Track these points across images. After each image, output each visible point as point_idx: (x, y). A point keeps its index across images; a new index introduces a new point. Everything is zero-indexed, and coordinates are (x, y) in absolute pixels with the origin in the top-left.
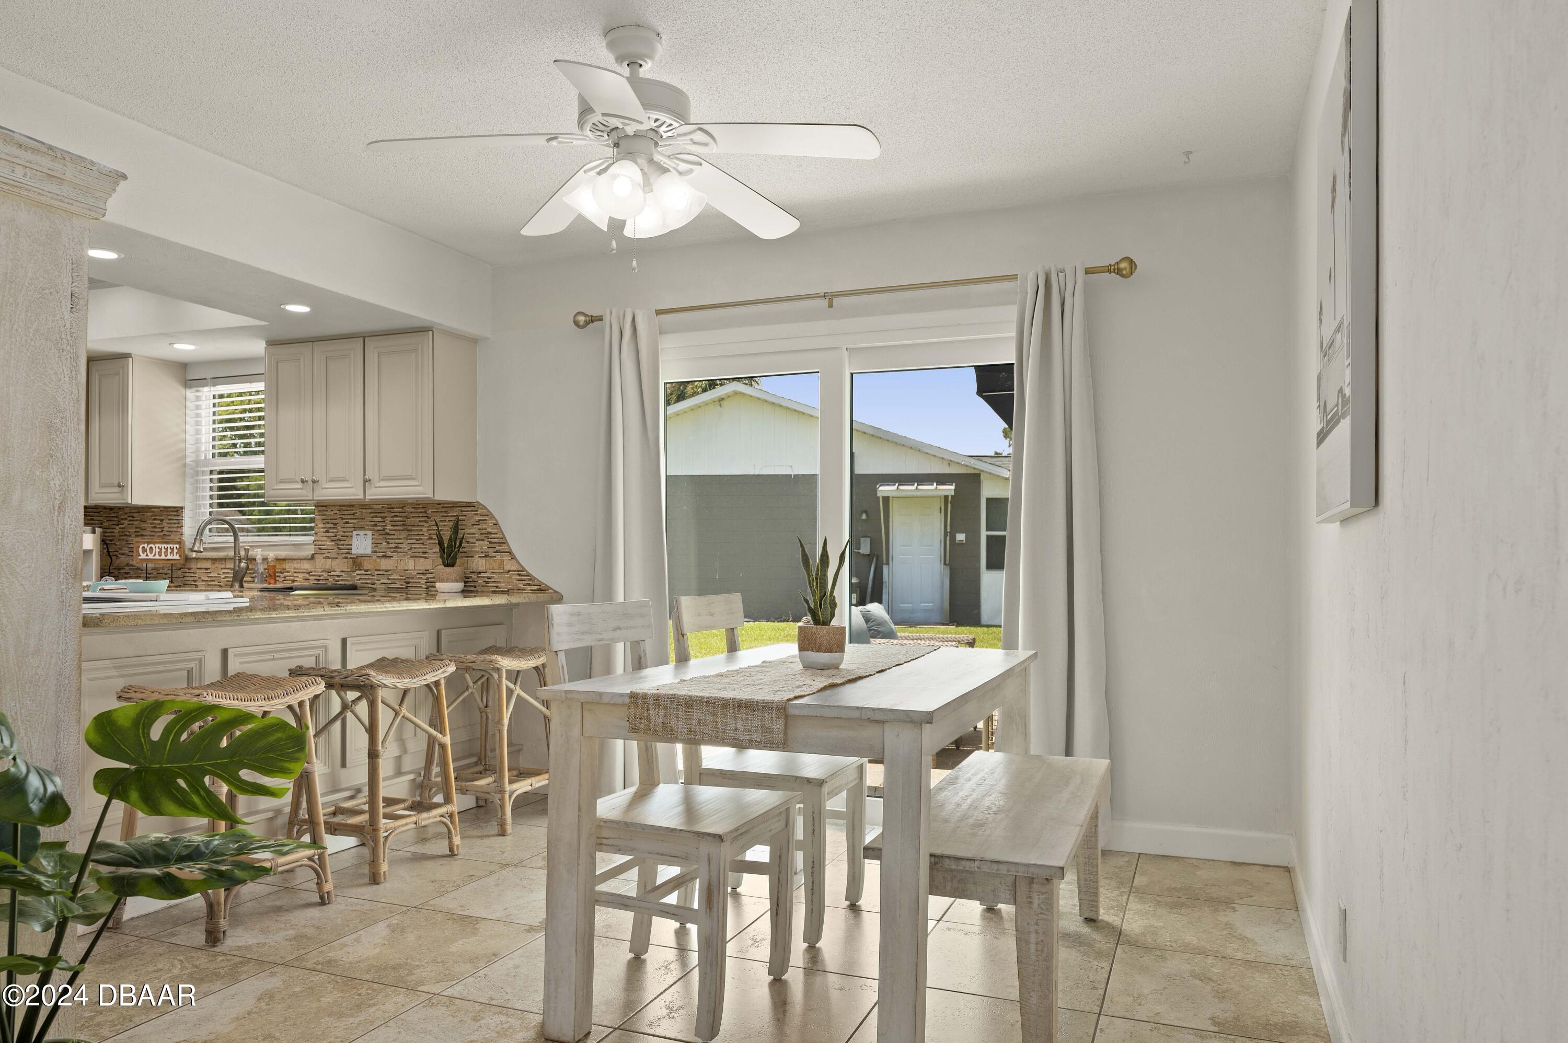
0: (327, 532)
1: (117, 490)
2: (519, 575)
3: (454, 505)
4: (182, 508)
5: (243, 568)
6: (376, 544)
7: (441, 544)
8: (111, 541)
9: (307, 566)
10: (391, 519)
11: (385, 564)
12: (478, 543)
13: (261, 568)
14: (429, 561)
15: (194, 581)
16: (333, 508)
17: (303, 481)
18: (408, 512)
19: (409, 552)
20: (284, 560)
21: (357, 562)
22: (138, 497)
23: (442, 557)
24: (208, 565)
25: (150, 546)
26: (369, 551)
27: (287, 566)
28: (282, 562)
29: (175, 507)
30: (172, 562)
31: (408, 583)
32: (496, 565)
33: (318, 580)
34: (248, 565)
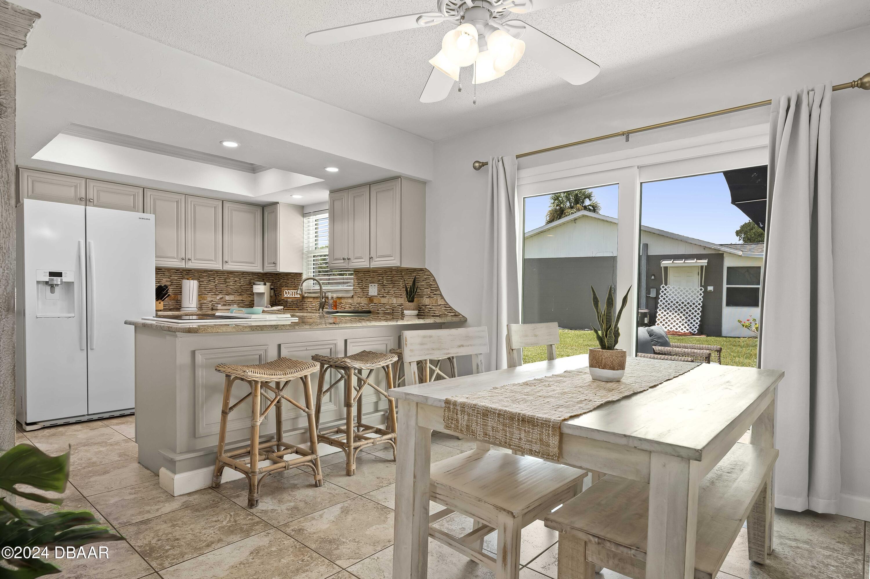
0: (359, 284)
1: (274, 265)
2: (445, 307)
3: (415, 270)
4: (302, 273)
5: (323, 302)
6: (379, 290)
7: (406, 290)
8: (277, 289)
9: (350, 301)
10: (386, 278)
11: (384, 300)
12: (425, 290)
13: (331, 302)
14: (403, 299)
15: (307, 307)
16: (361, 273)
17: (344, 259)
18: (393, 274)
19: (394, 295)
20: (341, 298)
21: (371, 299)
22: (282, 269)
23: (407, 297)
24: (311, 300)
25: (288, 291)
26: (376, 294)
27: (342, 301)
28: (340, 299)
29: (299, 273)
30: (297, 298)
31: (393, 310)
32: (434, 302)
33: (355, 308)
34: (326, 300)
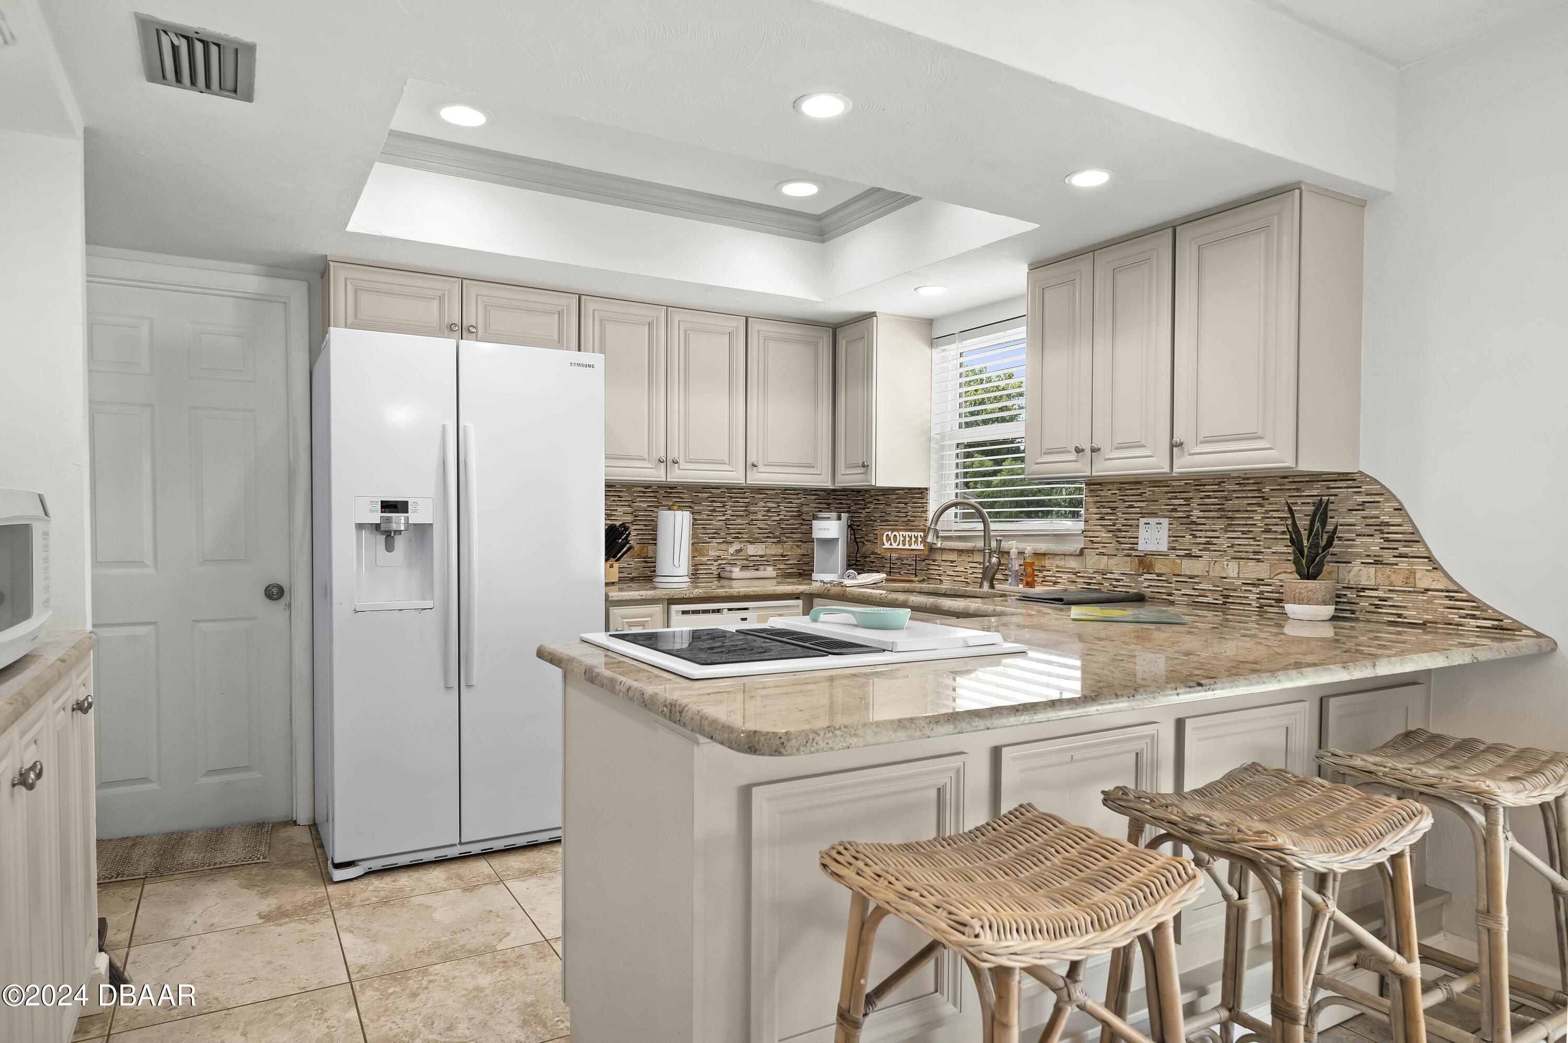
0: (1102, 519)
1: (861, 470)
2: (1451, 598)
3: (1314, 478)
4: (926, 489)
5: (994, 564)
6: (1174, 538)
7: (1296, 542)
8: (858, 526)
9: (1073, 564)
10: (1200, 501)
11: (1188, 567)
12: (1359, 540)
13: (1016, 565)
14: (1265, 566)
15: (940, 575)
16: (1110, 487)
17: (1078, 451)
18: (1229, 491)
19: (1230, 551)
20: (1044, 555)
21: (1145, 562)
22: (883, 478)
23: (1296, 562)
24: (953, 557)
25: (894, 533)
26: (1164, 547)
27: (1047, 563)
28: (1040, 557)
29: (920, 489)
30: (916, 553)
31: (1227, 597)
32: (1398, 580)
33: (1089, 584)
34: (1000, 561)
